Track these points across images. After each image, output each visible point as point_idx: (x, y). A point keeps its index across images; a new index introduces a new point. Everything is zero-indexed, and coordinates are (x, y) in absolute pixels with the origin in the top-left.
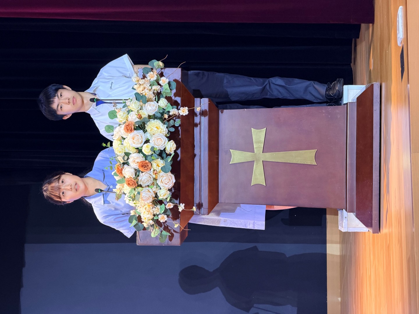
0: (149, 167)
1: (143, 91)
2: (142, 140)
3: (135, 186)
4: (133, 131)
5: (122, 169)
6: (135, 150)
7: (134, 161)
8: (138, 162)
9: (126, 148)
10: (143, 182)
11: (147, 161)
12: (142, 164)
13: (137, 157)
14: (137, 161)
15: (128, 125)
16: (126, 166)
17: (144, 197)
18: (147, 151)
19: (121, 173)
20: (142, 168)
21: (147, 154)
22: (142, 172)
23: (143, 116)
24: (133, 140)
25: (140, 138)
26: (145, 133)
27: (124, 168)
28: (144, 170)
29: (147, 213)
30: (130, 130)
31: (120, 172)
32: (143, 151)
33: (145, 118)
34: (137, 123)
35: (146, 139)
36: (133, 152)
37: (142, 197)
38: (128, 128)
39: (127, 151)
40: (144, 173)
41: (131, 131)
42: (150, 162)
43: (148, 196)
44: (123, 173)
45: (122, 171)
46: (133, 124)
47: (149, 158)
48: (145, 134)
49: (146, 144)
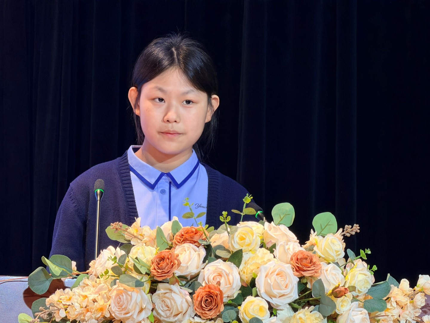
0: (207, 312)
1: (394, 304)
2: (275, 297)
3: (156, 274)
4: (298, 274)
5: (195, 242)
6: (247, 278)
7: (220, 275)
8: (220, 285)
9: (250, 254)
10: (167, 295)
11: (222, 308)
12: (217, 296)
13: (231, 281)
14: (222, 281)
15: (311, 261)
16: (203, 253)
17: (129, 298)
18: (251, 308)
19: (185, 240)
20: (204, 294)
21: (241, 308)
22: (191, 294)
23: (338, 302)
24: (276, 273)
25: (282, 292)
26: (290, 304)
27: (198, 247)
28: (199, 299)
29: (84, 305)
30: (300, 266)
31: (187, 236)
32: (249, 298)
33: (334, 306)
34: (317, 286)
35: (278, 306)
36: (241, 273)
37: (130, 293)
38: (304, 260)
39: (245, 257)
40: (189, 298)
41: (298, 269)
42: (219, 316)
43: (130, 307)
44: (187, 245)
45: (190, 243)
46: (316, 275)
47: (232, 313)
48: (288, 306)
49: (267, 306)
